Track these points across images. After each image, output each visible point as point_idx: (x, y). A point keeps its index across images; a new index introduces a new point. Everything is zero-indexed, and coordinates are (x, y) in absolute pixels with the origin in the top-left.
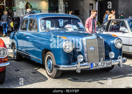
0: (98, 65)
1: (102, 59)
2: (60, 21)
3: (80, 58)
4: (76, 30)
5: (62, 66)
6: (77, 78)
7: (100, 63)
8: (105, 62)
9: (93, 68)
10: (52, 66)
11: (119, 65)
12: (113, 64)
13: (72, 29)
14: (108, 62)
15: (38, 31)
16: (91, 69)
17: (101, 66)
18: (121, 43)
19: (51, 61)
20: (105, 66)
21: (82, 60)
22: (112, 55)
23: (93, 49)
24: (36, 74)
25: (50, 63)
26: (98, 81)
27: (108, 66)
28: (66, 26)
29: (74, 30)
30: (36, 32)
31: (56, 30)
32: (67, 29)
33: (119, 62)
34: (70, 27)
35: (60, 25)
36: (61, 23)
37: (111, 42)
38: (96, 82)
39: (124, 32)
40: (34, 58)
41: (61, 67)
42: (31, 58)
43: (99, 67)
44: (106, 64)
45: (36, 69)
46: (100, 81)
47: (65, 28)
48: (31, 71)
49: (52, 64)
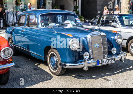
0: (103, 62)
1: (106, 55)
2: (59, 17)
3: (86, 56)
4: (75, 26)
5: (69, 64)
6: (81, 74)
7: (105, 60)
8: (110, 59)
9: (99, 65)
10: (56, 63)
11: (121, 60)
12: (116, 59)
13: (71, 24)
14: (112, 58)
15: (38, 28)
16: (98, 66)
17: (106, 63)
18: (121, 38)
19: (54, 58)
20: (110, 62)
21: (88, 57)
22: (114, 50)
23: (98, 46)
24: (38, 71)
25: (54, 60)
26: (103, 78)
27: (112, 62)
28: (65, 22)
29: (73, 26)
30: (36, 28)
31: (56, 26)
32: (66, 24)
33: (121, 57)
34: (69, 23)
35: (59, 21)
36: (60, 19)
37: (112, 38)
38: (101, 78)
39: (115, 27)
40: (34, 54)
41: (67, 65)
42: (31, 54)
43: (105, 63)
44: (110, 60)
45: (36, 64)
46: (105, 77)
47: (64, 24)
48: (31, 67)
49: (56, 61)
